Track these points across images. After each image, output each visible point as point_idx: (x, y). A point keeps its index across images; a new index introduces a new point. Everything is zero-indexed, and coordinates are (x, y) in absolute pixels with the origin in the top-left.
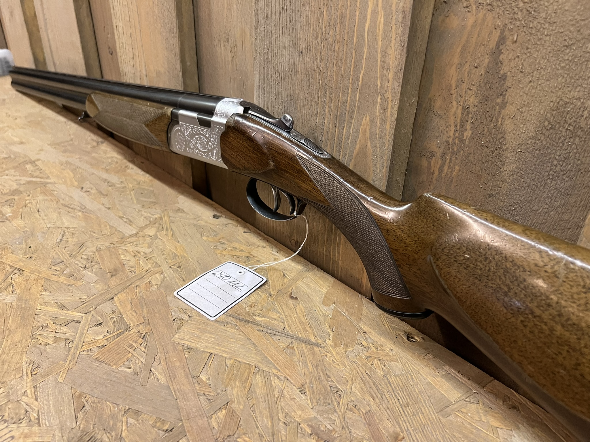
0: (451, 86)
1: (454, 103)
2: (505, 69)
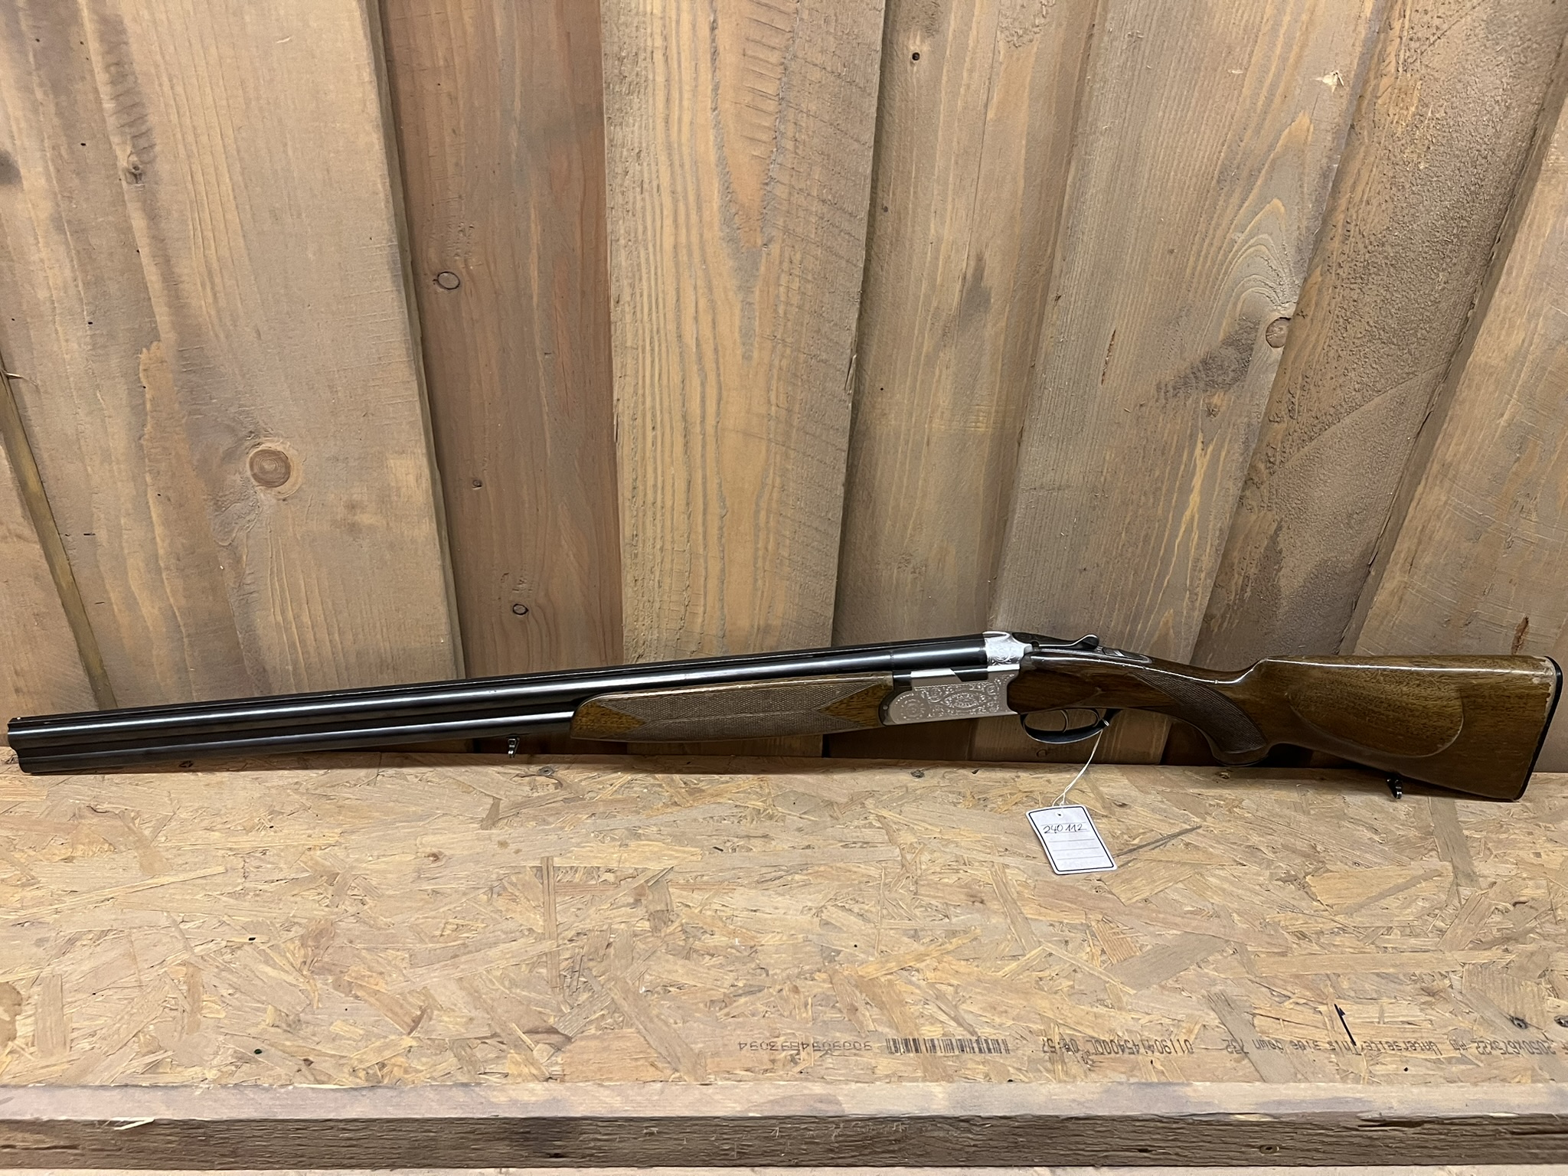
0: (1233, 564)
1: (1236, 576)
2: (1281, 546)
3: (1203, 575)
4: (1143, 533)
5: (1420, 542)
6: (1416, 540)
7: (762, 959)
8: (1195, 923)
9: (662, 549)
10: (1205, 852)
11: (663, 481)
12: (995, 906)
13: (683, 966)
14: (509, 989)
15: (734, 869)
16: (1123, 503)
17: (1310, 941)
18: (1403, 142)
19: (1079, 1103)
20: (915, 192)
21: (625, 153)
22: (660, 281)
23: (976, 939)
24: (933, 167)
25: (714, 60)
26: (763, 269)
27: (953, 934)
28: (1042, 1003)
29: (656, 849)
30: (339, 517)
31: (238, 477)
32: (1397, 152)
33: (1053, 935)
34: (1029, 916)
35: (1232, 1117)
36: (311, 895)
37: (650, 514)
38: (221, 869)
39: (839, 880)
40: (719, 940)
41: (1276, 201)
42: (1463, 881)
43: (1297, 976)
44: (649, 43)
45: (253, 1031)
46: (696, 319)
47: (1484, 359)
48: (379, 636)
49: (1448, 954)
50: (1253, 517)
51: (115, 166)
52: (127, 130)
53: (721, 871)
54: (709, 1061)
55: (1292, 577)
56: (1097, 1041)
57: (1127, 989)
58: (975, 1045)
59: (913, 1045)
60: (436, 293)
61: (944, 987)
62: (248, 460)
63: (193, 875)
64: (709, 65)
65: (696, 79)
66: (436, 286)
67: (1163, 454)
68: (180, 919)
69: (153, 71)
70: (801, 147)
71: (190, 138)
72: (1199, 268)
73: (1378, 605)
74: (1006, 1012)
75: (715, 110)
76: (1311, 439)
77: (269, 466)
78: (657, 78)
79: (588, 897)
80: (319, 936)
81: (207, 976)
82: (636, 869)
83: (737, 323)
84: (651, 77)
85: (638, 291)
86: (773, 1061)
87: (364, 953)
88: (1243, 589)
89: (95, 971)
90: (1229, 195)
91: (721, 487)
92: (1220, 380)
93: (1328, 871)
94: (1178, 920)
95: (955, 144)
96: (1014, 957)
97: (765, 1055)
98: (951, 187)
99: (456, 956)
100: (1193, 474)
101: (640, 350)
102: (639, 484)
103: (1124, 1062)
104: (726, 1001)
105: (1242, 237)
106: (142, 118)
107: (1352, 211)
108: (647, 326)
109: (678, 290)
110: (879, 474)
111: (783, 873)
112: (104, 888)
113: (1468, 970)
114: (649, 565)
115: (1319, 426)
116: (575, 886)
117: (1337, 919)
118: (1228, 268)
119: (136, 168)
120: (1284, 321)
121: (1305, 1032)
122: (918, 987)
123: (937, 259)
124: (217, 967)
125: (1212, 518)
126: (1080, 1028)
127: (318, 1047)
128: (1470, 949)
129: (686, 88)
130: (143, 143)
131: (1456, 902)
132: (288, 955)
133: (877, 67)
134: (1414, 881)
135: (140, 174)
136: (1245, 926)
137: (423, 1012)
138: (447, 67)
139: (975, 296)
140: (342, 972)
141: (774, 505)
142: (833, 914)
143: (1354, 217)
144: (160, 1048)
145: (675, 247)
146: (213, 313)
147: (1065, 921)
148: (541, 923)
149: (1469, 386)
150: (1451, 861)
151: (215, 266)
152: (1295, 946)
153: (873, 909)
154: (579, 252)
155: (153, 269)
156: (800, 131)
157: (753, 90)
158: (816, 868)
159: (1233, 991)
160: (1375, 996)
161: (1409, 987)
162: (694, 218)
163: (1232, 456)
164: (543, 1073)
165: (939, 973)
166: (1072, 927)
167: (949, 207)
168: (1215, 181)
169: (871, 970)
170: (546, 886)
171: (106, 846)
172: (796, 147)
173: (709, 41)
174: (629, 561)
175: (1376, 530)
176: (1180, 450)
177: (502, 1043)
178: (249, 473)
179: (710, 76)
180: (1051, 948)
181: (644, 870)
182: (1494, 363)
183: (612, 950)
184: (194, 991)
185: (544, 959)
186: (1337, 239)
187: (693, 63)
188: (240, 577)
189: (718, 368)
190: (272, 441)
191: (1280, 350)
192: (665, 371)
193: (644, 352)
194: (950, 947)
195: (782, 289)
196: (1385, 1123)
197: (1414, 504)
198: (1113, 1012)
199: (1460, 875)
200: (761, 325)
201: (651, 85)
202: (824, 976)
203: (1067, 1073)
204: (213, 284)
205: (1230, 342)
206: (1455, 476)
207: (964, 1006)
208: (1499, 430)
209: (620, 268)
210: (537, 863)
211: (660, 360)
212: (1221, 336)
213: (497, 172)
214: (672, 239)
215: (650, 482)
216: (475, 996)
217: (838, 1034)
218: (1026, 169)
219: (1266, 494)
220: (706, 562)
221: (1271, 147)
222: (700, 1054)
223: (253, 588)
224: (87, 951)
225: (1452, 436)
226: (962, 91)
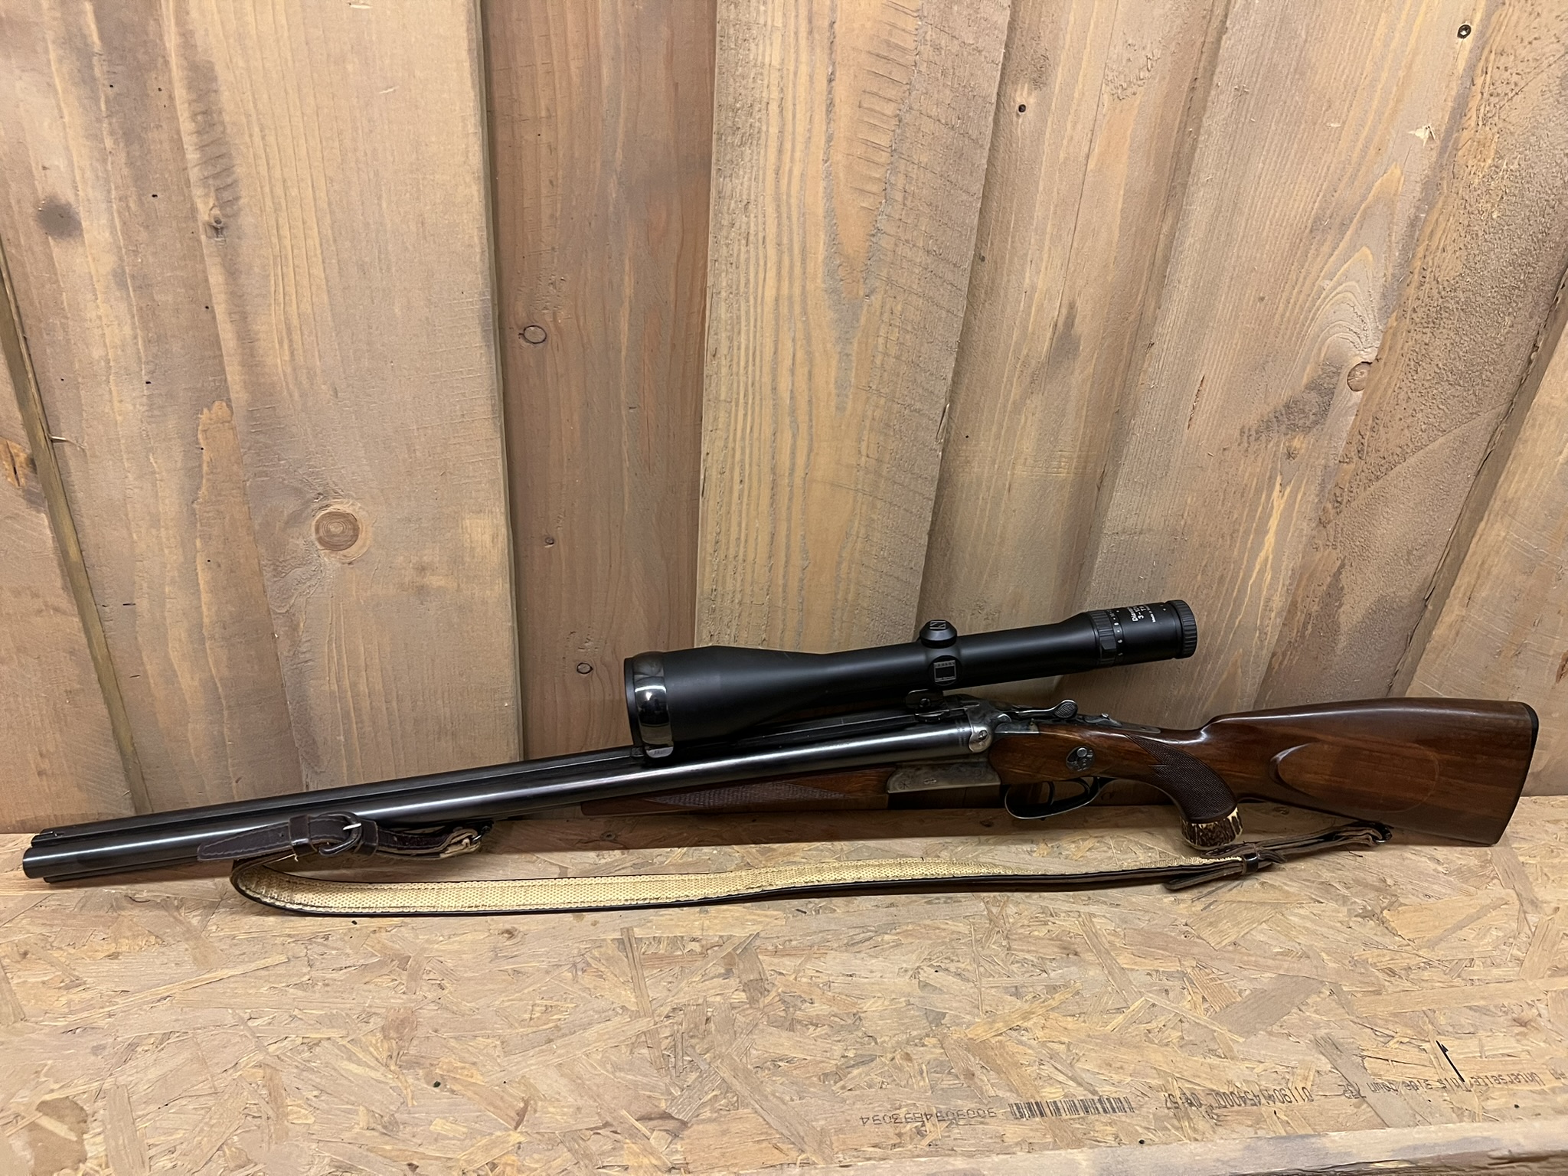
3: (1273, 615)
4: (1218, 574)
5: (1478, 578)
6: (1475, 575)
7: (868, 1026)
8: (1286, 965)
9: (740, 603)
10: (1281, 889)
11: (747, 535)
12: (1089, 957)
13: (789, 1039)
14: (613, 1073)
15: (821, 932)
16: (1201, 545)
17: (1400, 977)
18: (1479, 192)
19: (1223, 1163)
20: (1013, 242)
21: (733, 205)
22: (758, 335)
23: (1077, 993)
24: (1032, 217)
25: (829, 111)
26: (863, 320)
27: (1053, 989)
28: (1156, 1057)
29: (737, 914)
30: (407, 580)
31: (301, 542)
32: (1473, 201)
33: (1151, 985)
34: (1125, 966)
35: (1372, 1166)
36: (385, 982)
37: (730, 568)
38: (283, 959)
39: (930, 939)
40: (819, 1008)
41: (1364, 249)
42: (1528, 907)
43: (1395, 1015)
44: (765, 94)
45: (346, 1135)
46: (793, 372)
47: (1547, 399)
48: (440, 702)
49: (1531, 983)
50: (1318, 556)
51: (194, 219)
52: (211, 181)
53: (809, 934)
54: (834, 1138)
55: (1352, 613)
56: (1218, 1093)
57: (1236, 1037)
58: (1098, 1105)
59: (1037, 1109)
60: (521, 347)
61: (1056, 1046)
62: (314, 523)
63: (253, 966)
64: (824, 116)
65: (809, 130)
66: (522, 341)
67: (1242, 496)
68: (247, 1016)
69: (244, 120)
70: (910, 199)
71: (279, 191)
72: (1288, 314)
73: (1437, 638)
74: (1122, 1068)
75: (826, 162)
76: (1378, 478)
77: (335, 528)
78: (770, 130)
79: (677, 969)
80: (400, 1027)
81: (287, 1077)
82: (721, 937)
83: (833, 374)
84: (764, 128)
85: (736, 343)
86: (900, 1135)
87: (453, 1043)
88: (1305, 627)
89: (163, 1079)
90: (1321, 243)
91: (804, 538)
92: (1301, 423)
93: (1402, 904)
94: (1270, 962)
95: (1055, 193)
96: (1119, 1010)
97: (889, 1129)
98: (1048, 237)
99: (550, 1041)
100: (1270, 516)
101: (733, 403)
102: (723, 538)
103: (1248, 1114)
104: (838, 1074)
105: (1331, 284)
106: (228, 170)
107: (1429, 259)
108: (743, 379)
109: (776, 343)
110: (959, 519)
111: (871, 934)
112: (158, 985)
113: (1551, 998)
114: (726, 620)
115: (1386, 466)
116: (661, 958)
117: (1420, 953)
118: (1315, 314)
119: (218, 222)
120: (1366, 365)
121: (1414, 1071)
122: (1030, 1047)
123: (1030, 307)
124: (297, 1067)
125: (1285, 558)
126: (1197, 1081)
127: (421, 1150)
128: (1550, 976)
129: (800, 139)
130: (227, 195)
131: (1526, 929)
132: (372, 1049)
133: (991, 119)
134: (1484, 911)
135: (222, 228)
136: (1334, 965)
137: (526, 1103)
138: (549, 117)
139: (1065, 343)
140: (432, 1065)
141: (857, 555)
142: (928, 974)
143: (1430, 264)
144: (249, 1161)
145: (777, 300)
146: (289, 370)
147: (1161, 969)
148: (633, 1000)
149: (1533, 426)
150: (1514, 888)
151: (295, 322)
152: (1387, 983)
153: (969, 968)
154: (672, 306)
155: (228, 326)
156: (910, 183)
157: (866, 142)
158: (905, 928)
159: (1338, 1034)
160: (1472, 1030)
161: (1502, 1019)
162: (798, 270)
163: (1308, 496)
164: (664, 1164)
165: (1046, 1031)
166: (1169, 976)
167: (1045, 257)
168: (1308, 230)
169: (980, 1032)
170: (631, 960)
171: (153, 939)
172: (905, 198)
173: (825, 93)
174: (705, 617)
175: (1435, 565)
176: (1258, 491)
177: (615, 1132)
178: (313, 537)
179: (824, 128)
180: (1152, 998)
181: (730, 937)
182: (1556, 403)
183: (712, 1026)
184: (275, 1095)
185: (643, 1038)
186: (1414, 285)
187: (809, 114)
188: (295, 644)
189: (811, 420)
190: (342, 503)
191: (1360, 393)
192: (757, 420)
193: (737, 405)
194: (1054, 1004)
195: (881, 340)
196: (1512, 1160)
197: (1475, 540)
198: (1226, 1062)
199: (1525, 903)
200: (857, 375)
201: (763, 134)
202: (933, 1041)
203: (1195, 1130)
204: (291, 341)
205: (1313, 386)
206: (1515, 512)
207: (1079, 1065)
208: (1558, 466)
209: (719, 322)
210: (617, 935)
211: (753, 413)
212: (1305, 380)
213: (593, 223)
214: (774, 292)
215: (734, 536)
216: (578, 1084)
217: (960, 1102)
218: (1122, 218)
219: (1332, 532)
220: (784, 614)
221: (1364, 198)
222: (823, 1132)
223: (308, 656)
224: (150, 1058)
225: (1514, 474)
226: (1065, 142)
